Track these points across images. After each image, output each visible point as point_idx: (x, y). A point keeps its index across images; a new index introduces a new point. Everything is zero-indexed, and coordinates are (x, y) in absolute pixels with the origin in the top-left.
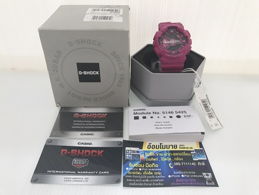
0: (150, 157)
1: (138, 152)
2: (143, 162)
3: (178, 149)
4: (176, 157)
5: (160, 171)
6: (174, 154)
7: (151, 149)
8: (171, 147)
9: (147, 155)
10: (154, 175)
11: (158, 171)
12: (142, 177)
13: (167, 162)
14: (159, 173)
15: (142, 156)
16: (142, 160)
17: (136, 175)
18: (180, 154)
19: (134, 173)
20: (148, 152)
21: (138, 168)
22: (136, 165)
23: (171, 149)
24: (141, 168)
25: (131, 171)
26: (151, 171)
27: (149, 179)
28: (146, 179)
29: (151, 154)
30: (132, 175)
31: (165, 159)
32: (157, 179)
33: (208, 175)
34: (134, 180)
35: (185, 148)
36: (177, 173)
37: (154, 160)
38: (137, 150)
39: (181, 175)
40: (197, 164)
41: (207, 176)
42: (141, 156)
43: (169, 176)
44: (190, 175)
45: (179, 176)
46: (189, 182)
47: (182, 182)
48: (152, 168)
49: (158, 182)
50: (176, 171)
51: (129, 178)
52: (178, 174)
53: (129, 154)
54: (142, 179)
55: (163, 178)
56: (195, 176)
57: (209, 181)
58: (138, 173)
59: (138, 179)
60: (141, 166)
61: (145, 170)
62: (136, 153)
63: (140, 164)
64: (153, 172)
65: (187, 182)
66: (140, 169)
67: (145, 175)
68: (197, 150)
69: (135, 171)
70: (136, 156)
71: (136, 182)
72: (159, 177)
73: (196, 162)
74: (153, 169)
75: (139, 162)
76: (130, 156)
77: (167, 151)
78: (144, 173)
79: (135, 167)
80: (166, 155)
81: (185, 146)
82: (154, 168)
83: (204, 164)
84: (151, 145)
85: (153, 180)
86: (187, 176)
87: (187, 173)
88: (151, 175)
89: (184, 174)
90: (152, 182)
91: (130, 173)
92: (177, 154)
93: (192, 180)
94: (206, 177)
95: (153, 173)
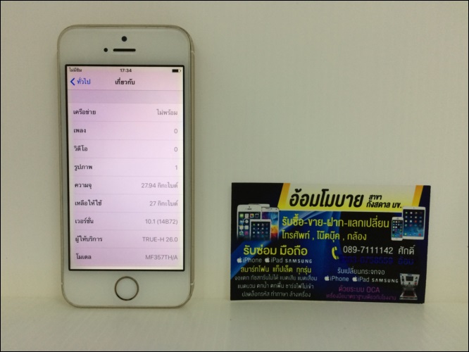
0: (292, 229)
1: (266, 215)
2: (276, 242)
3: (364, 208)
4: (352, 230)
5: (309, 265)
6: (350, 224)
7: (298, 208)
8: (347, 201)
9: (288, 223)
10: (294, 273)
11: (303, 265)
12: (269, 278)
13: (329, 243)
14: (307, 270)
15: (274, 228)
16: (274, 237)
17: (257, 274)
18: (365, 224)
19: (253, 270)
20: (290, 215)
21: (263, 257)
22: (259, 250)
23: (346, 208)
24: (270, 256)
25: (248, 265)
26: (291, 265)
27: (284, 282)
28: (276, 282)
29: (296, 220)
30: (249, 274)
31: (326, 236)
32: (300, 282)
33: (410, 279)
34: (253, 286)
35: (380, 205)
36: (345, 271)
37: (302, 236)
38: (265, 210)
39: (351, 276)
40: (396, 251)
41: (407, 280)
42: (272, 226)
43: (327, 279)
44: (371, 276)
45: (347, 279)
46: (365, 294)
47: (350, 293)
48: (293, 257)
49: (301, 290)
50: (343, 269)
51: (242, 282)
52: (345, 275)
53: (245, 224)
54: (270, 282)
55: (312, 282)
56: (381, 280)
57: (409, 293)
58: (263, 270)
59: (261, 282)
60: (270, 251)
61: (278, 261)
62: (261, 220)
63: (269, 246)
64: (294, 266)
65: (360, 293)
66: (267, 260)
67: (276, 273)
68: (409, 211)
69: (256, 265)
70: (260, 227)
71: (257, 290)
72: (304, 278)
73: (397, 244)
74: (295, 261)
75: (265, 243)
76: (247, 227)
77: (335, 215)
78: (274, 270)
79: (257, 256)
80: (329, 224)
81: (383, 201)
82: (298, 257)
83: (411, 252)
84: (300, 194)
85: (292, 286)
86: (365, 280)
87: (366, 272)
88: (288, 274)
89: (357, 276)
90: (289, 290)
91: (243, 269)
92: (357, 223)
93: (371, 290)
94: (406, 283)
95: (294, 270)
